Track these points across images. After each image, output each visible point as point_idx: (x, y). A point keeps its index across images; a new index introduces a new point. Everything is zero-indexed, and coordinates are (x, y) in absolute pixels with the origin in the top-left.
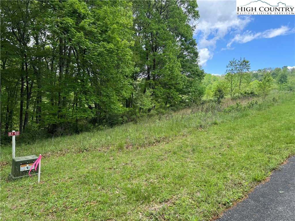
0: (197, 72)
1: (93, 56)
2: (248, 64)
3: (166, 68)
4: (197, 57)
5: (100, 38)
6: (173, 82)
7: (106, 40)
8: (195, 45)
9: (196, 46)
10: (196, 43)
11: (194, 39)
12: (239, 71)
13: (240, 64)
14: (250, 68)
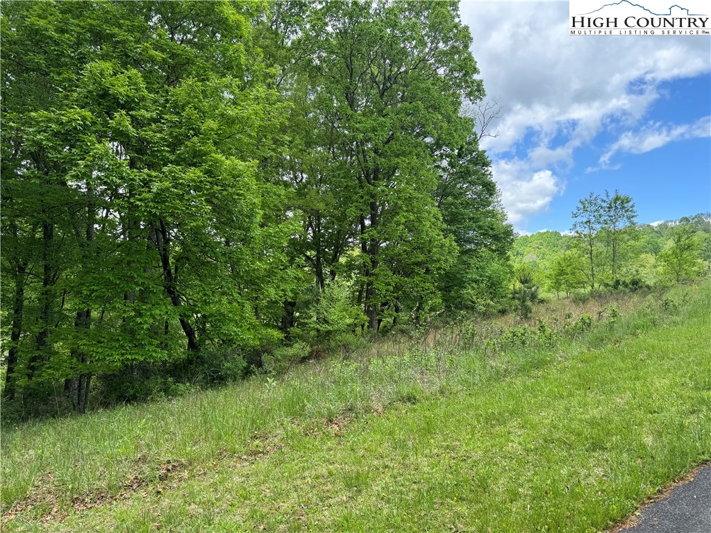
0: (492, 229)
1: (138, 203)
2: (630, 204)
3: (398, 224)
4: (491, 195)
5: (168, 155)
6: (421, 258)
7: (184, 160)
8: (486, 164)
9: (490, 168)
10: (488, 159)
11: (480, 150)
12: (606, 223)
13: (608, 208)
14: (635, 214)
